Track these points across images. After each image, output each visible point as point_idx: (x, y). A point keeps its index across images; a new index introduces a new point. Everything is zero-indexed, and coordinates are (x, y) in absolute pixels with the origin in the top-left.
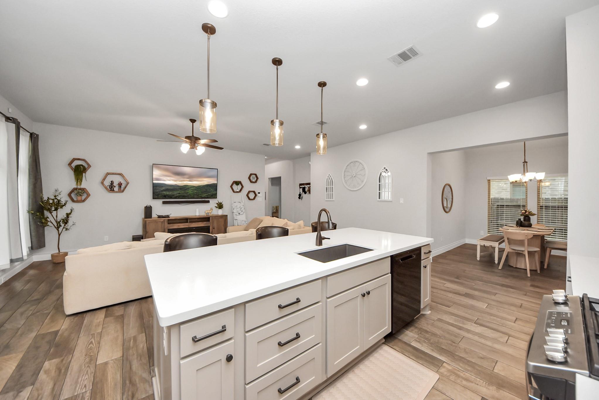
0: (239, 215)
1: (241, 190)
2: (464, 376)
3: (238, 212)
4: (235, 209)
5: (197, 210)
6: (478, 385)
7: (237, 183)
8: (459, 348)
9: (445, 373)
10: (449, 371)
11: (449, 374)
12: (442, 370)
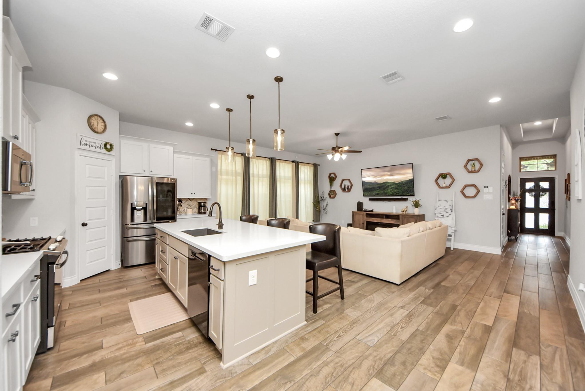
0: (442, 217)
1: (450, 185)
2: (124, 349)
3: (441, 213)
4: (438, 209)
5: (394, 207)
6: (111, 352)
7: (444, 176)
8: (148, 363)
9: (137, 340)
10: (137, 343)
11: (134, 341)
12: (141, 339)
